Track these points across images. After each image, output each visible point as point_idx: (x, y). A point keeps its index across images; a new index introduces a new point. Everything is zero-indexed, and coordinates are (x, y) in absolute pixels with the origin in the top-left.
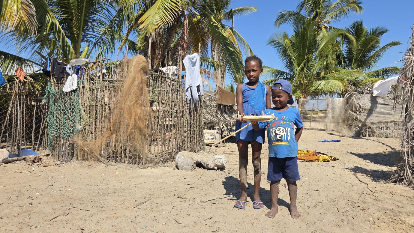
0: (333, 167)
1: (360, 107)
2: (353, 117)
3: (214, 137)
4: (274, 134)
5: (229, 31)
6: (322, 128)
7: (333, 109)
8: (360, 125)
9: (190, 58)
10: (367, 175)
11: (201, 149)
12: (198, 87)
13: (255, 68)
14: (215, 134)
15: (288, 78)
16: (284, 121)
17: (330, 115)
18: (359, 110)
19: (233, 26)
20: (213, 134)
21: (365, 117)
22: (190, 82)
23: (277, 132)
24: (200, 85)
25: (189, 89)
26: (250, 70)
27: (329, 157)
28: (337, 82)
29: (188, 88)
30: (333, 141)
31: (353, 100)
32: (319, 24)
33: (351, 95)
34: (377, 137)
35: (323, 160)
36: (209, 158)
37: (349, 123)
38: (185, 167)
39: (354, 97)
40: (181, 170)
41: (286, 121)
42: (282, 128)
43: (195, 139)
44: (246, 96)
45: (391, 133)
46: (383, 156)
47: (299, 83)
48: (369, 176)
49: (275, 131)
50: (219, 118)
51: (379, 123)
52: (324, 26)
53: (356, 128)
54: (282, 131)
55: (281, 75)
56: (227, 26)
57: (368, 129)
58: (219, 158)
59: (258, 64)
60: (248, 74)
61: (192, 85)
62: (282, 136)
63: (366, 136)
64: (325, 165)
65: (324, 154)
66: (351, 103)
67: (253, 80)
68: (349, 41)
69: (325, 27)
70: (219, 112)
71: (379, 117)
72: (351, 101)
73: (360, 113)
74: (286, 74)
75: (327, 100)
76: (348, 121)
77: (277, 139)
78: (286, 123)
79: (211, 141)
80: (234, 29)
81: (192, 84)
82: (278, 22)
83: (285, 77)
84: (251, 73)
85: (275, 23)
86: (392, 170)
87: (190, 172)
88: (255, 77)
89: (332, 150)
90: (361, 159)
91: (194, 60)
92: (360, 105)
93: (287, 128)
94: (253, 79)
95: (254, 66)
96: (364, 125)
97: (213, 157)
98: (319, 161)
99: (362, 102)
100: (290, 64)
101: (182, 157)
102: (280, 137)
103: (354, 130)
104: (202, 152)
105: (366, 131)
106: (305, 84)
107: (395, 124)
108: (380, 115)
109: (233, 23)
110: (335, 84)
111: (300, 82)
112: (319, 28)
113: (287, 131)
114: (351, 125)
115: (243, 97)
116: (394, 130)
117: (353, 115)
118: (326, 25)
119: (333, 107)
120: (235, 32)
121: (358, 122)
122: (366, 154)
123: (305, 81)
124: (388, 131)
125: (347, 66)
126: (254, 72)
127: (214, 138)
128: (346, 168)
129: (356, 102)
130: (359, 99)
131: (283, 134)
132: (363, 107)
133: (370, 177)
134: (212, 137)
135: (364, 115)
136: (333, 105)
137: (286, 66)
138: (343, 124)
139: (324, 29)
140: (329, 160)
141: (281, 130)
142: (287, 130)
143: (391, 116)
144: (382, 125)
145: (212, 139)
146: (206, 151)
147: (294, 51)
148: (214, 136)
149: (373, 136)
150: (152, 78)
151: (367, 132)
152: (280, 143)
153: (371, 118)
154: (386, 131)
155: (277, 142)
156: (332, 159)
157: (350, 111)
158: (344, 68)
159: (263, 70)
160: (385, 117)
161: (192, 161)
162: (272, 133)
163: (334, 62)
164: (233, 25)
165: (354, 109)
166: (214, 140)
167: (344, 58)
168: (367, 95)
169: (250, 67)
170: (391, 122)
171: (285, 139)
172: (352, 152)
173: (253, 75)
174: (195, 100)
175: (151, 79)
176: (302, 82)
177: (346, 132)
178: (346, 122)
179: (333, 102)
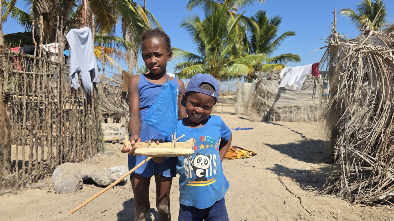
0: (254, 167)
1: (268, 92)
2: (262, 102)
3: (117, 132)
4: (191, 169)
5: (141, 10)
6: (233, 112)
7: (243, 93)
8: (268, 110)
9: (77, 33)
10: (292, 180)
11: (98, 151)
12: (92, 72)
13: (159, 51)
14: (119, 128)
15: (201, 62)
16: (205, 143)
17: (240, 100)
18: (267, 95)
19: (145, 6)
20: (117, 128)
21: (273, 102)
22: (77, 65)
23: (196, 165)
24: (94, 69)
25: (76, 75)
26: (150, 53)
27: (247, 152)
28: (244, 66)
29: (74, 74)
30: (246, 129)
31: (262, 85)
32: (228, 10)
33: (260, 81)
34: (282, 121)
35: (242, 157)
36: (103, 171)
37: (258, 108)
38: (65, 188)
39: (262, 83)
40: (59, 193)
41: (209, 143)
42: (203, 157)
43: (90, 140)
44: (146, 98)
45: (294, 117)
46: (298, 147)
47: (210, 67)
48: (294, 180)
49: (193, 162)
50: (125, 109)
51: (285, 107)
52: (232, 13)
53: (264, 113)
54: (205, 161)
55: (194, 58)
56: (139, 5)
57: (274, 114)
58: (116, 170)
59: (163, 43)
60: (148, 60)
61: (81, 69)
62: (205, 170)
63: (273, 120)
64: (245, 164)
65: (242, 149)
66: (260, 89)
67: (157, 71)
68: (253, 29)
69: (234, 14)
70: (124, 102)
71: (284, 102)
72: (259, 87)
73: (268, 98)
74: (199, 58)
75: (237, 85)
76: (257, 106)
77: (197, 177)
78: (210, 146)
79: (115, 137)
80: (146, 9)
81: (81, 67)
82: (190, 5)
83: (198, 61)
84: (152, 59)
85: (188, 6)
86: (314, 169)
87: (73, 196)
88: (159, 66)
89: (247, 140)
90: (277, 152)
91: (84, 36)
92: (268, 91)
93: (211, 156)
94: (156, 69)
95: (157, 47)
96: (272, 110)
97: (108, 170)
98: (237, 158)
99: (270, 88)
100: (202, 48)
101: (60, 175)
102: (201, 174)
103: (263, 114)
104: (100, 154)
105: (273, 115)
106: (216, 68)
107: (298, 109)
108: (285, 100)
109: (145, 2)
110: (242, 68)
111: (212, 66)
112: (228, 14)
113: (212, 160)
114: (259, 110)
115: (140, 99)
116: (297, 115)
117: (261, 100)
118: (234, 12)
119: (243, 92)
120: (148, 12)
121: (266, 107)
122: (281, 145)
123: (216, 65)
124: (292, 115)
125: (252, 52)
126: (158, 57)
127: (118, 134)
128: (268, 169)
129: (264, 87)
130: (267, 84)
131: (206, 167)
132: (271, 93)
133: (296, 182)
134: (116, 132)
135: (272, 100)
136: (242, 89)
137: (199, 50)
138: (253, 108)
139: (232, 16)
140: (248, 156)
141: (202, 162)
142: (211, 158)
143: (294, 101)
144: (287, 110)
145: (116, 134)
146: (105, 152)
147: (206, 36)
148: (118, 130)
149: (279, 120)
150: (6, 58)
151: (274, 117)
152: (202, 184)
153: (277, 103)
154: (290, 115)
155: (197, 182)
156: (251, 154)
157: (259, 97)
158: (250, 54)
159: (172, 53)
160: (289, 102)
161: (75, 179)
162: (188, 166)
163: (241, 47)
164: (145, 4)
165: (263, 95)
166: (118, 136)
167: (249, 44)
168: (274, 81)
169: (150, 47)
170: (295, 107)
171: (211, 175)
172: (268, 143)
173: (155, 61)
174: (86, 89)
175: (5, 60)
176: (213, 66)
177: (255, 116)
178: (255, 107)
179: (242, 86)
